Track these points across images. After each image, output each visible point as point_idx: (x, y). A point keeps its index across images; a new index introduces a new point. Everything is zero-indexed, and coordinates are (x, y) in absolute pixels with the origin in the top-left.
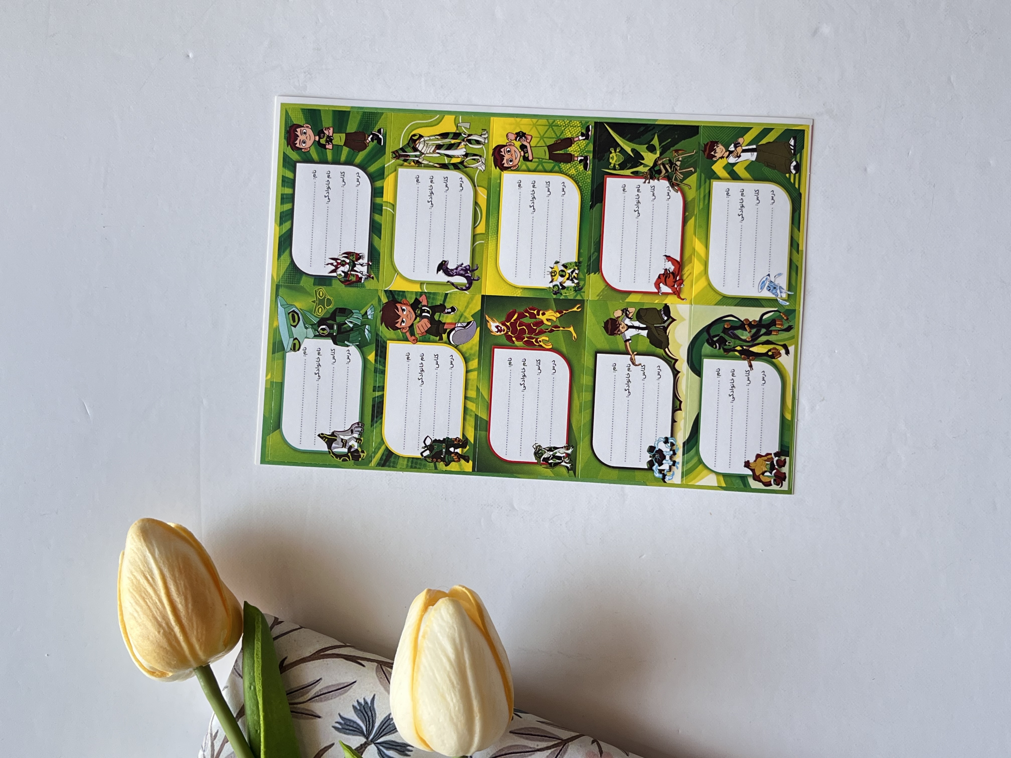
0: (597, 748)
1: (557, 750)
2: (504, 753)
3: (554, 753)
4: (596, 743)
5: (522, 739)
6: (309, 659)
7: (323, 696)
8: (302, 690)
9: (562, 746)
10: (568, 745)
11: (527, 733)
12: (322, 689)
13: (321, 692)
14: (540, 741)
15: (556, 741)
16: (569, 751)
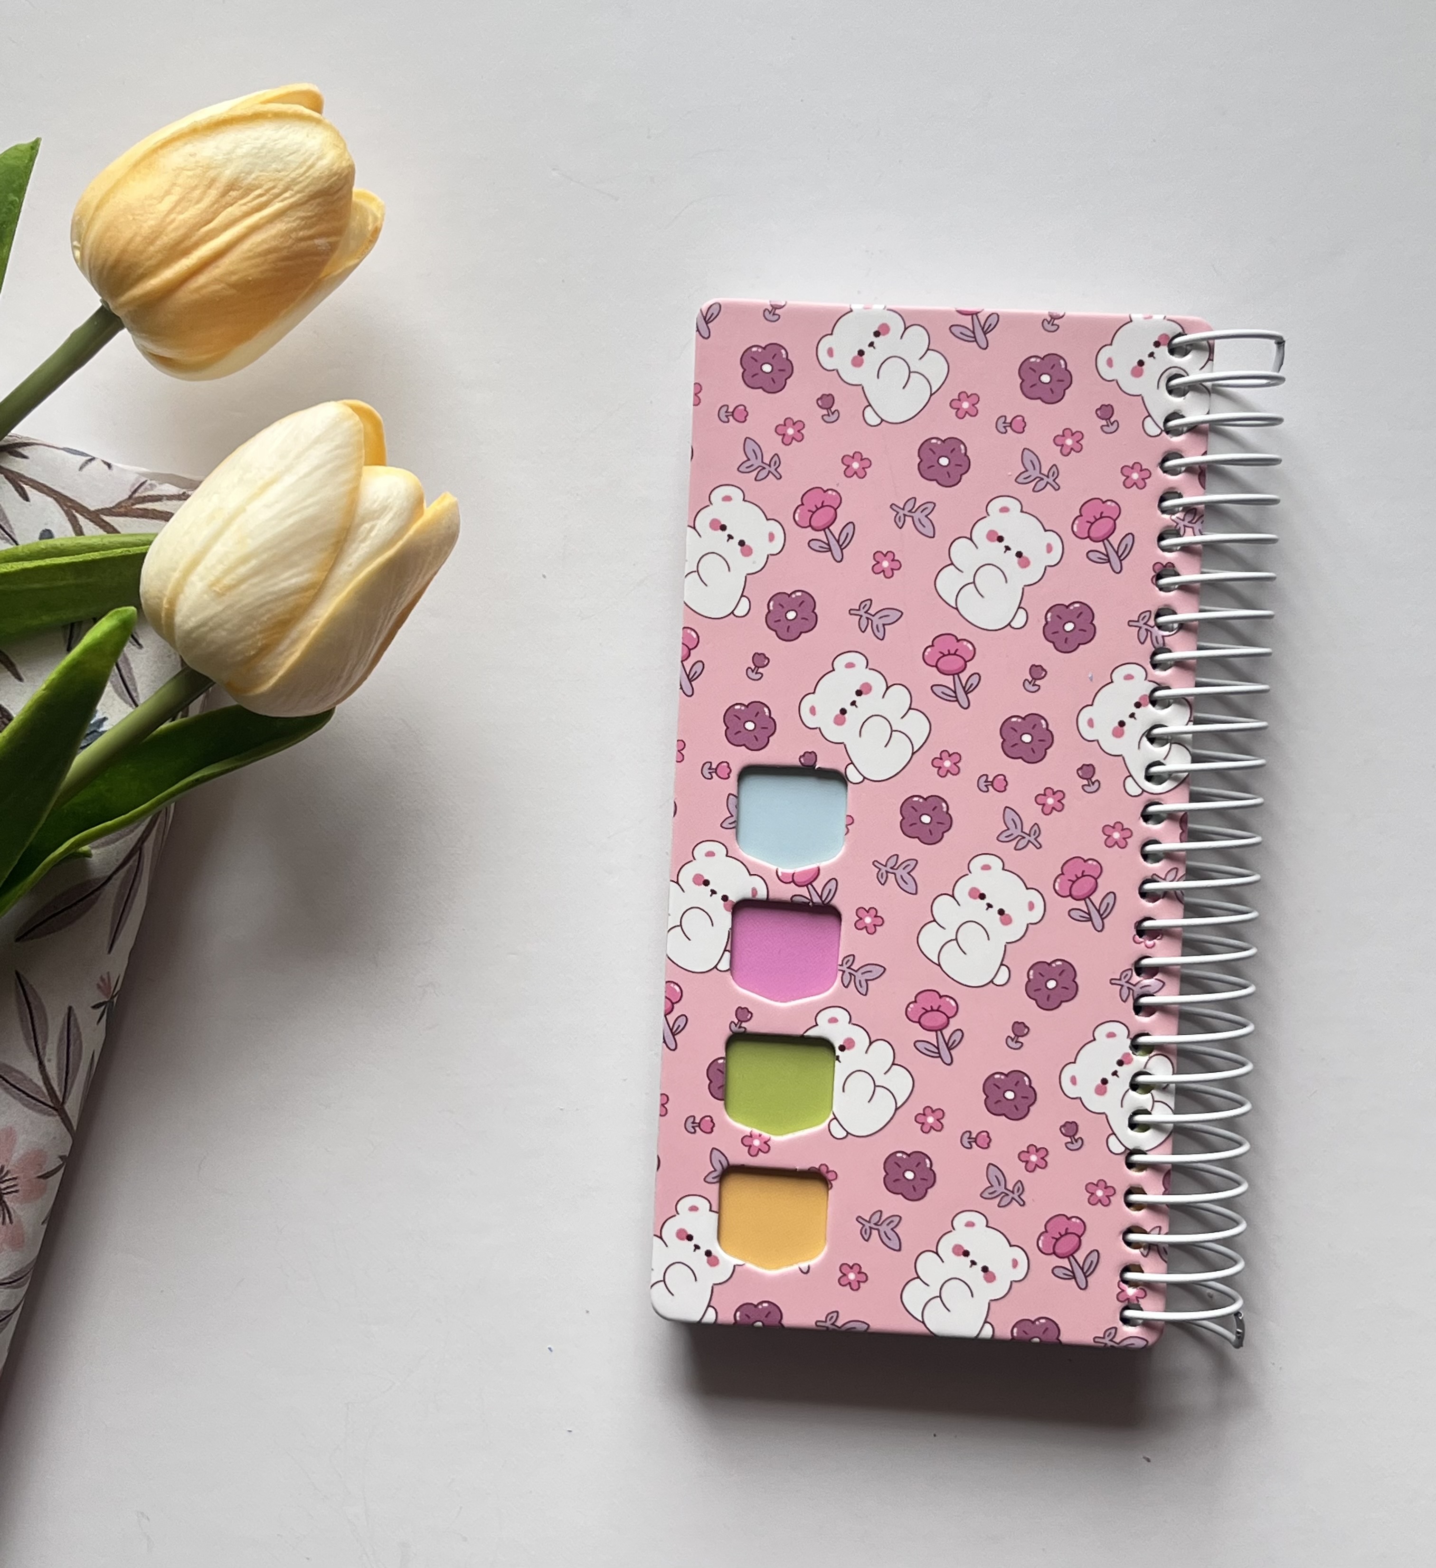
1: (45, 1096)
2: (31, 999)
3: (37, 1091)
4: (58, 1163)
5: (58, 1031)
9: (50, 1104)
10: (55, 1116)
11: (71, 1037)
14: (60, 1060)
15: (60, 1090)
16: (45, 1118)
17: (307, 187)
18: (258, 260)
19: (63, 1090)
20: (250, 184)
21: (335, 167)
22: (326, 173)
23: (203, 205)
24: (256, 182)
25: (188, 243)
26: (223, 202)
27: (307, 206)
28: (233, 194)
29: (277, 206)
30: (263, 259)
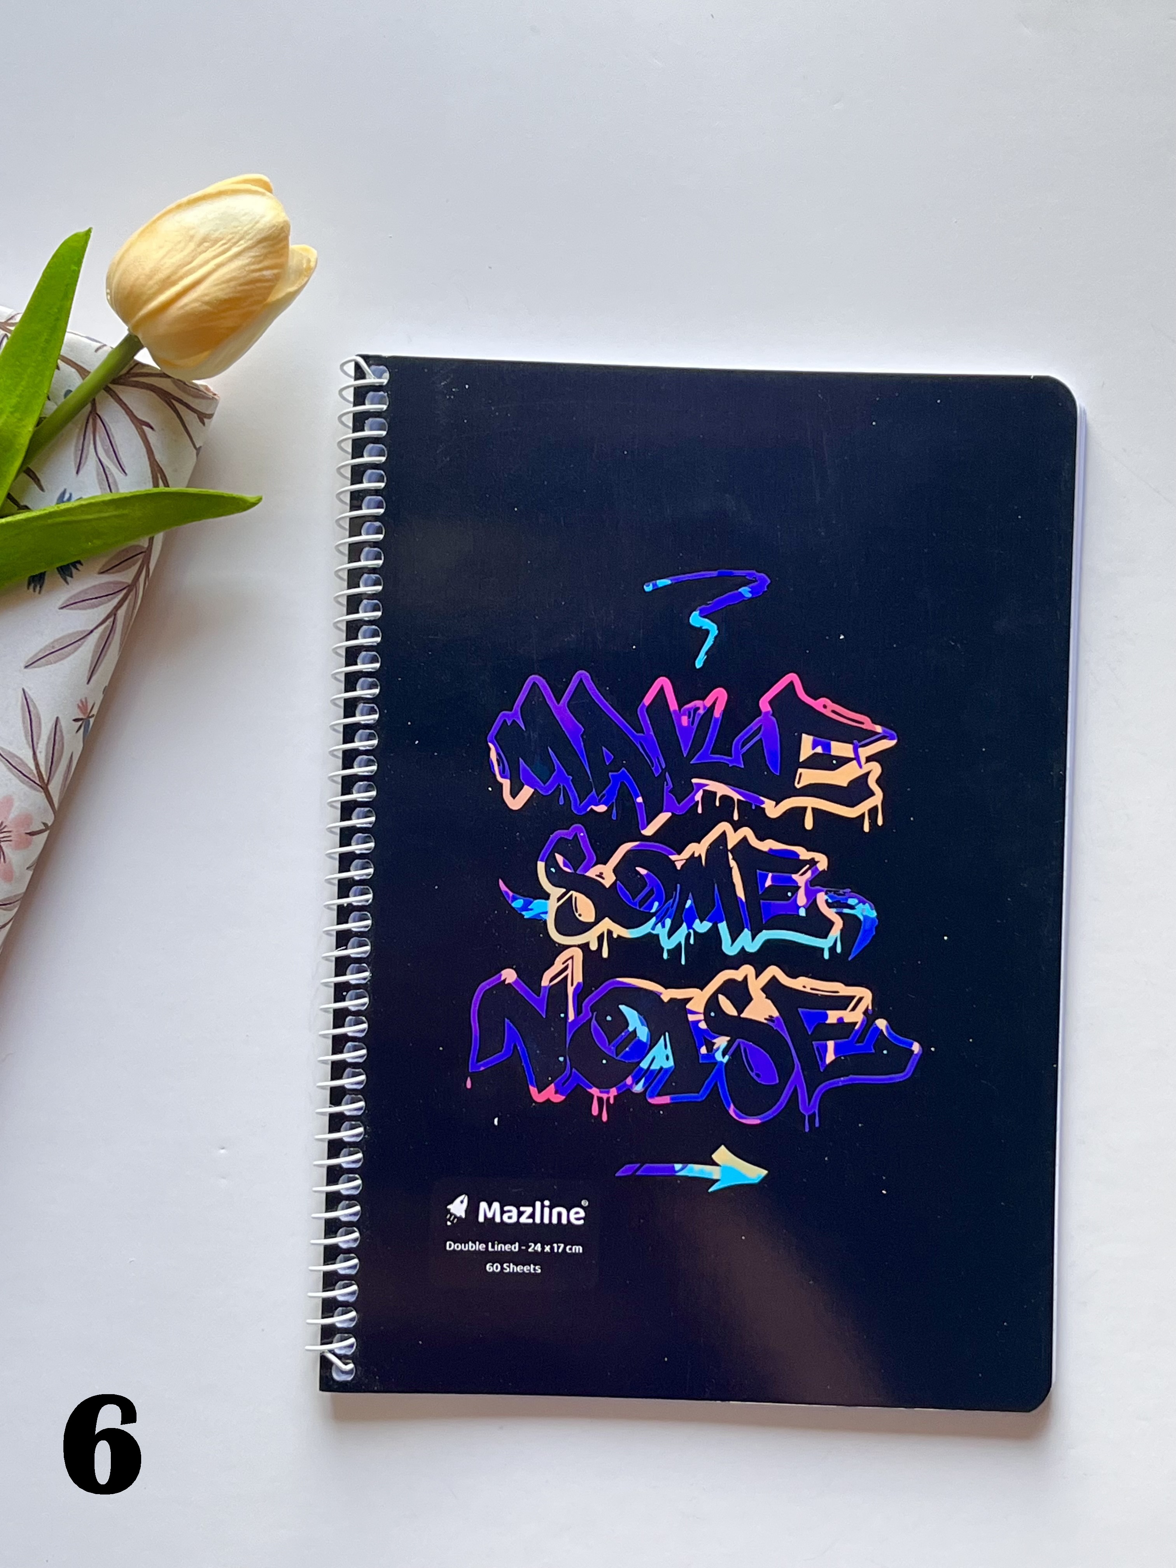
0: (38, 829)
1: (35, 777)
2: (31, 709)
3: (30, 773)
4: (43, 827)
5: (48, 733)
6: (152, 460)
7: (104, 476)
8: (112, 450)
9: (40, 784)
10: (41, 792)
11: (57, 738)
12: (113, 476)
13: (110, 474)
14: (46, 755)
15: (46, 776)
16: (34, 792)
17: (255, 235)
18: (220, 287)
19: (48, 775)
20: (217, 237)
21: (274, 222)
22: (268, 225)
23: (185, 252)
24: (221, 236)
25: (174, 278)
26: (199, 250)
27: (256, 249)
28: (206, 244)
29: (235, 250)
30: (224, 286)
